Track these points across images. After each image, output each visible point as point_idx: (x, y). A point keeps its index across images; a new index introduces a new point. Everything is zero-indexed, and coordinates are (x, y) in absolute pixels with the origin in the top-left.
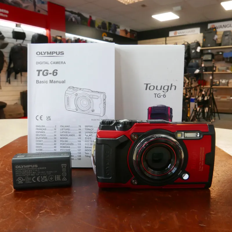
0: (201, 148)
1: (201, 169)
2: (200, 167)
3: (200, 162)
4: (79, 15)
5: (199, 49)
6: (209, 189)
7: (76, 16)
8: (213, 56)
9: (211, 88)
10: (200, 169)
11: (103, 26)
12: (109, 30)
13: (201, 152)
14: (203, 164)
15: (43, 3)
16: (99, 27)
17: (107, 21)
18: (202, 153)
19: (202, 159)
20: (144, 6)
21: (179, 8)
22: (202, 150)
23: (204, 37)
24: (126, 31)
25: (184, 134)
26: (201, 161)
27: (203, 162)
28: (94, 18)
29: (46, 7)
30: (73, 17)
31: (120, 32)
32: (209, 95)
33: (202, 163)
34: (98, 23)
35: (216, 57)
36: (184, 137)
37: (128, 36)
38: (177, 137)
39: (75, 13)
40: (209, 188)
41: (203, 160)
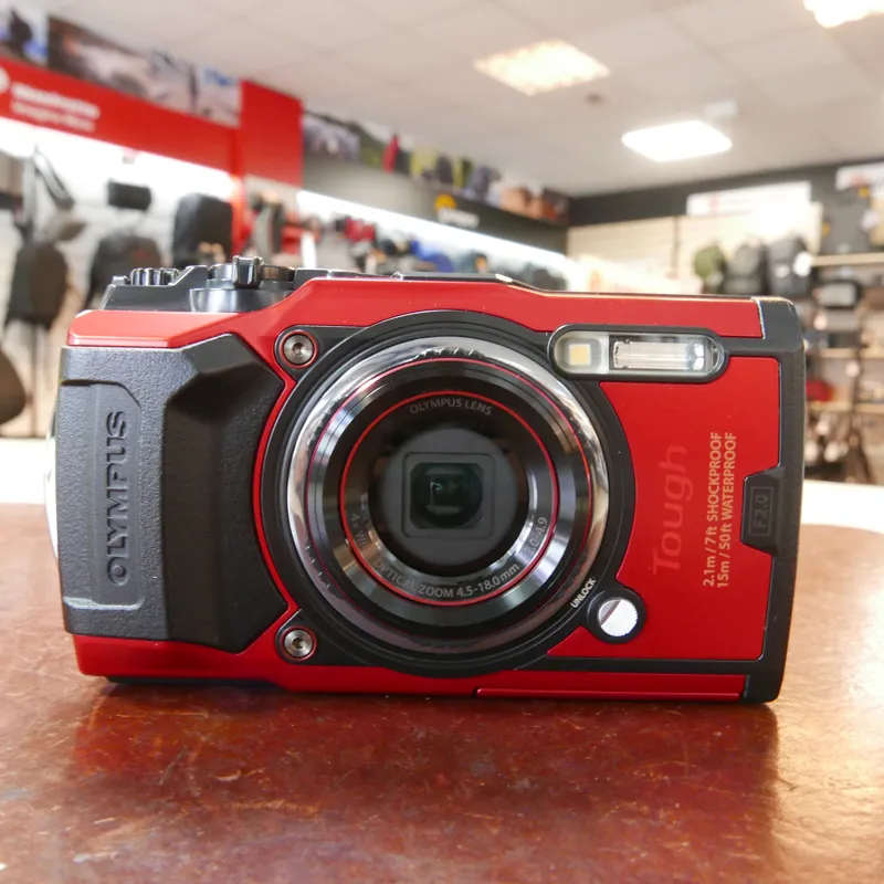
0: (715, 437)
1: (718, 574)
2: (710, 561)
3: (710, 531)
4: (354, 129)
5: (803, 265)
6: (767, 709)
7: (342, 133)
8: (860, 290)
9: (853, 413)
10: (708, 576)
11: (442, 171)
12: (464, 185)
13: (714, 465)
14: (725, 544)
15: (223, 82)
16: (427, 176)
17: (455, 155)
18: (720, 471)
19: (719, 510)
20: (594, 99)
21: (728, 108)
22: (723, 450)
23: (826, 220)
24: (527, 196)
25: (611, 345)
26: (713, 524)
27: (725, 528)
28: (407, 143)
29: (233, 98)
30: (331, 138)
31: (503, 195)
32: (847, 439)
33: (719, 533)
34: (423, 161)
35: (871, 295)
36: (611, 367)
37: (535, 210)
38: (567, 365)
39: (339, 123)
40: (770, 705)
41: (727, 514)
